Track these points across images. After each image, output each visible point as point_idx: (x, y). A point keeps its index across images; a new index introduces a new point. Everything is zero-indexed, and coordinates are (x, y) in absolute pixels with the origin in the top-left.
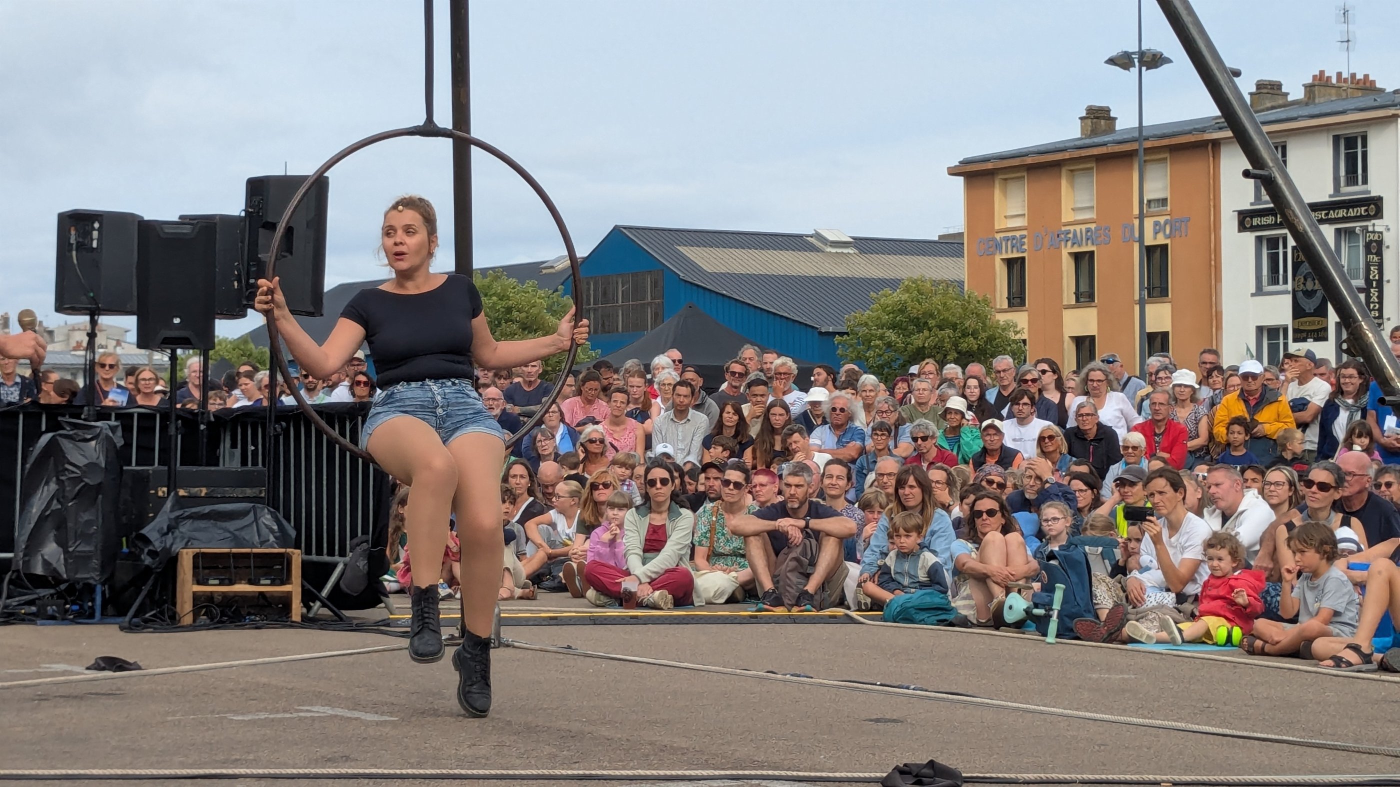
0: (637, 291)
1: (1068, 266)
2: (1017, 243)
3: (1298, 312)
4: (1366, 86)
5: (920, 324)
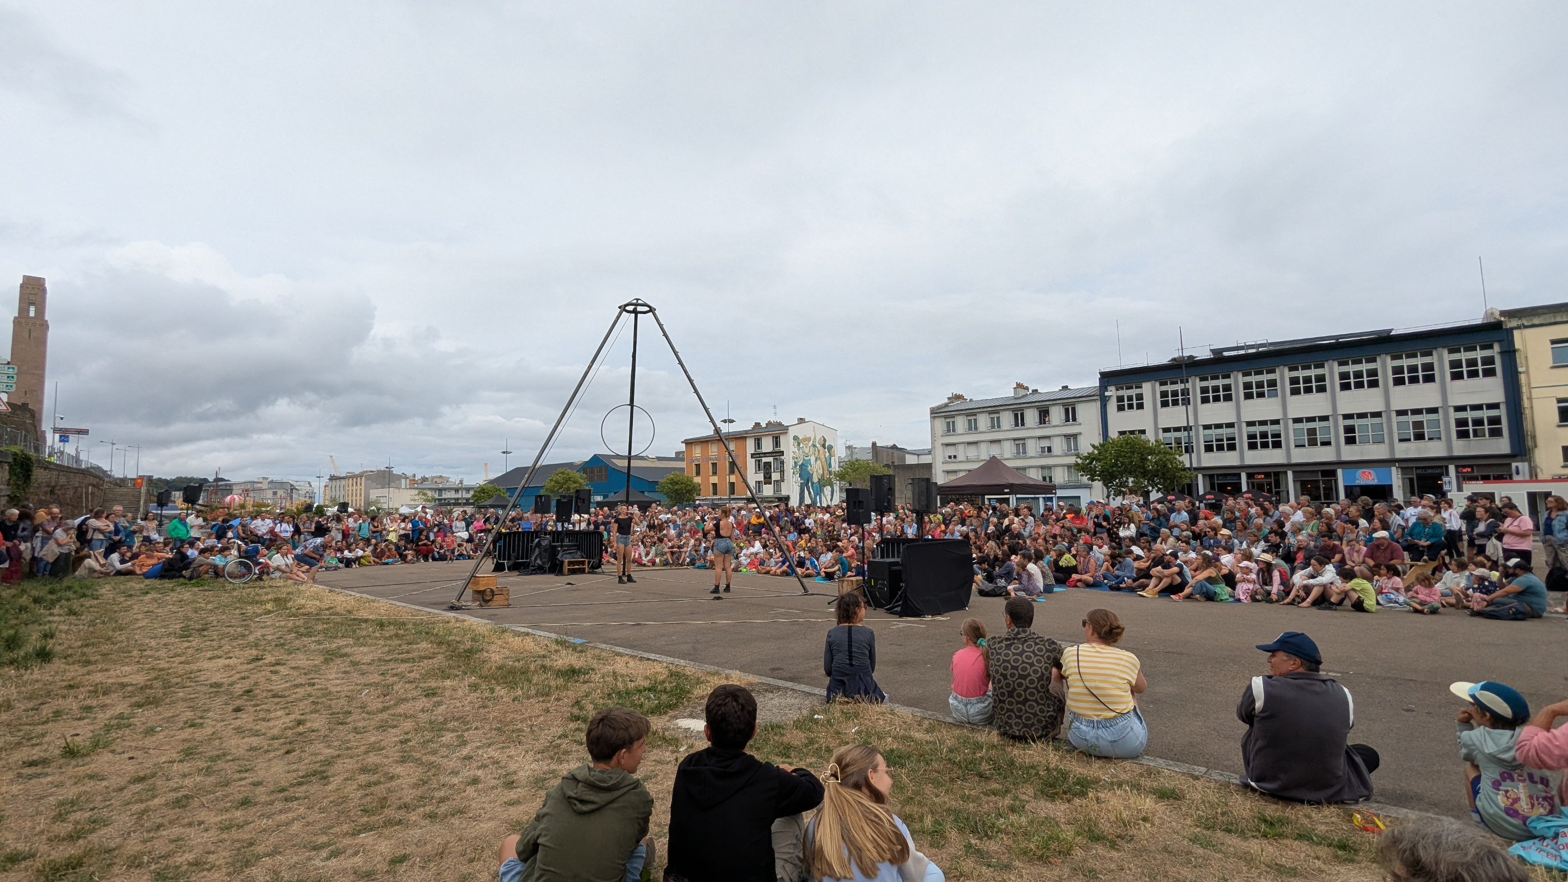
0: (600, 470)
1: (710, 466)
3: (765, 478)
4: (780, 424)
5: (677, 483)
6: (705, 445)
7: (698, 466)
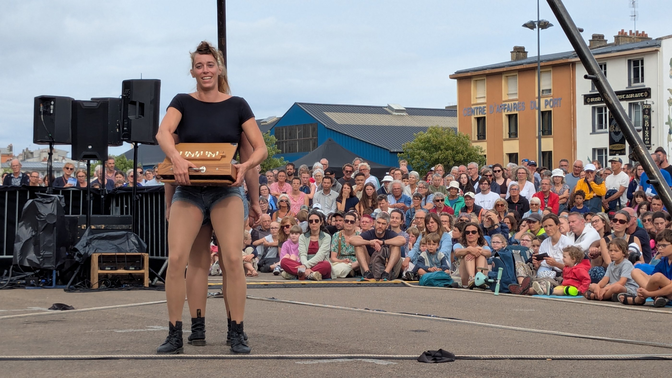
0: (305, 133)
1: (505, 121)
2: (482, 110)
3: (612, 142)
4: (643, 37)
5: (437, 148)
6: (495, 80)
7: (481, 121)
